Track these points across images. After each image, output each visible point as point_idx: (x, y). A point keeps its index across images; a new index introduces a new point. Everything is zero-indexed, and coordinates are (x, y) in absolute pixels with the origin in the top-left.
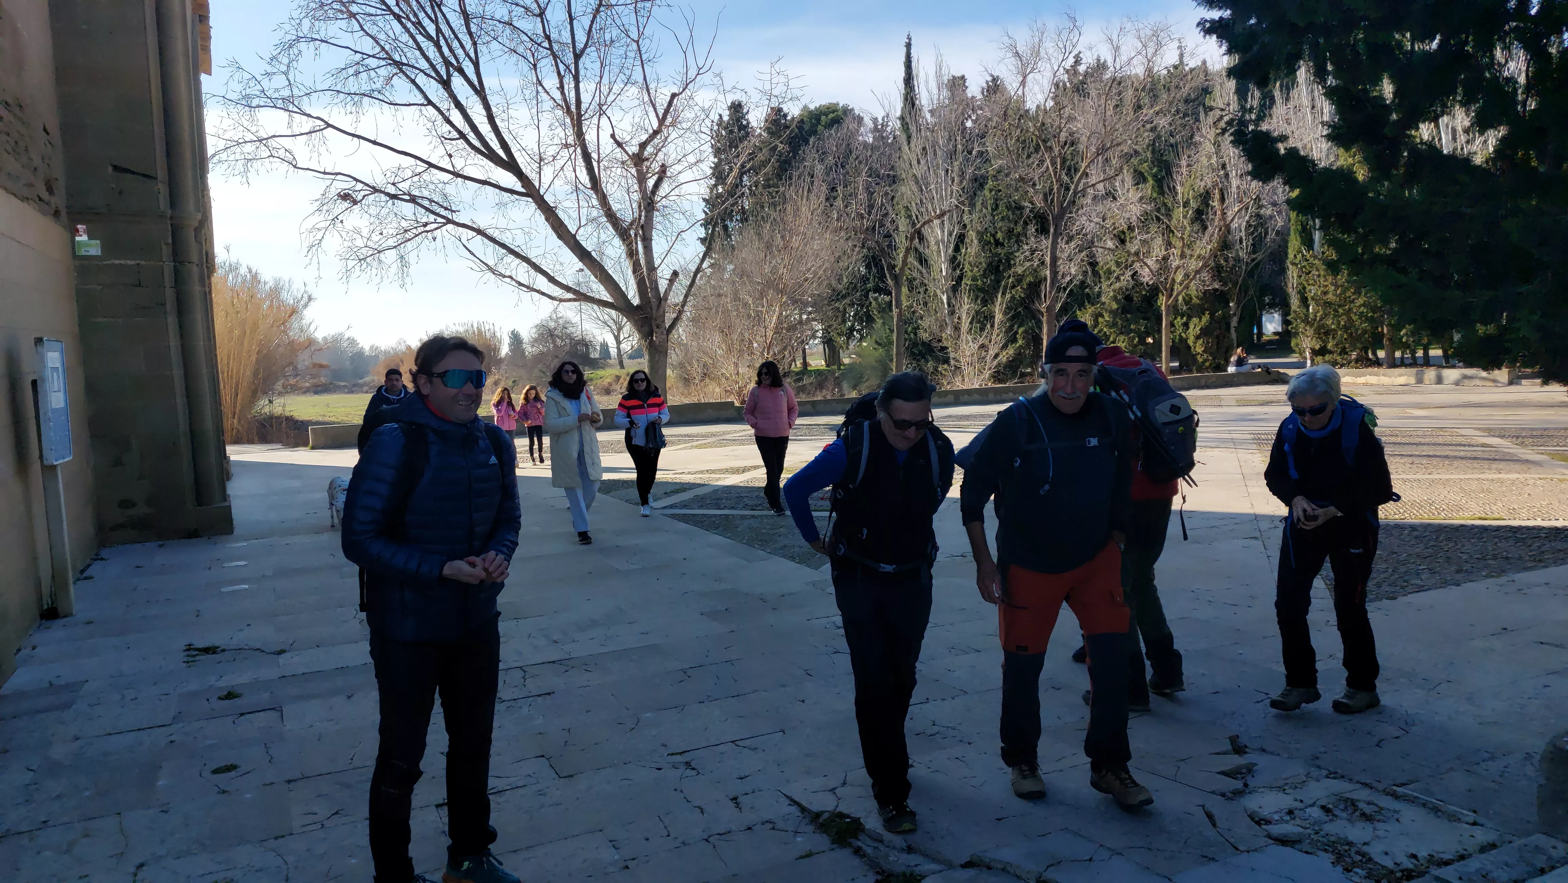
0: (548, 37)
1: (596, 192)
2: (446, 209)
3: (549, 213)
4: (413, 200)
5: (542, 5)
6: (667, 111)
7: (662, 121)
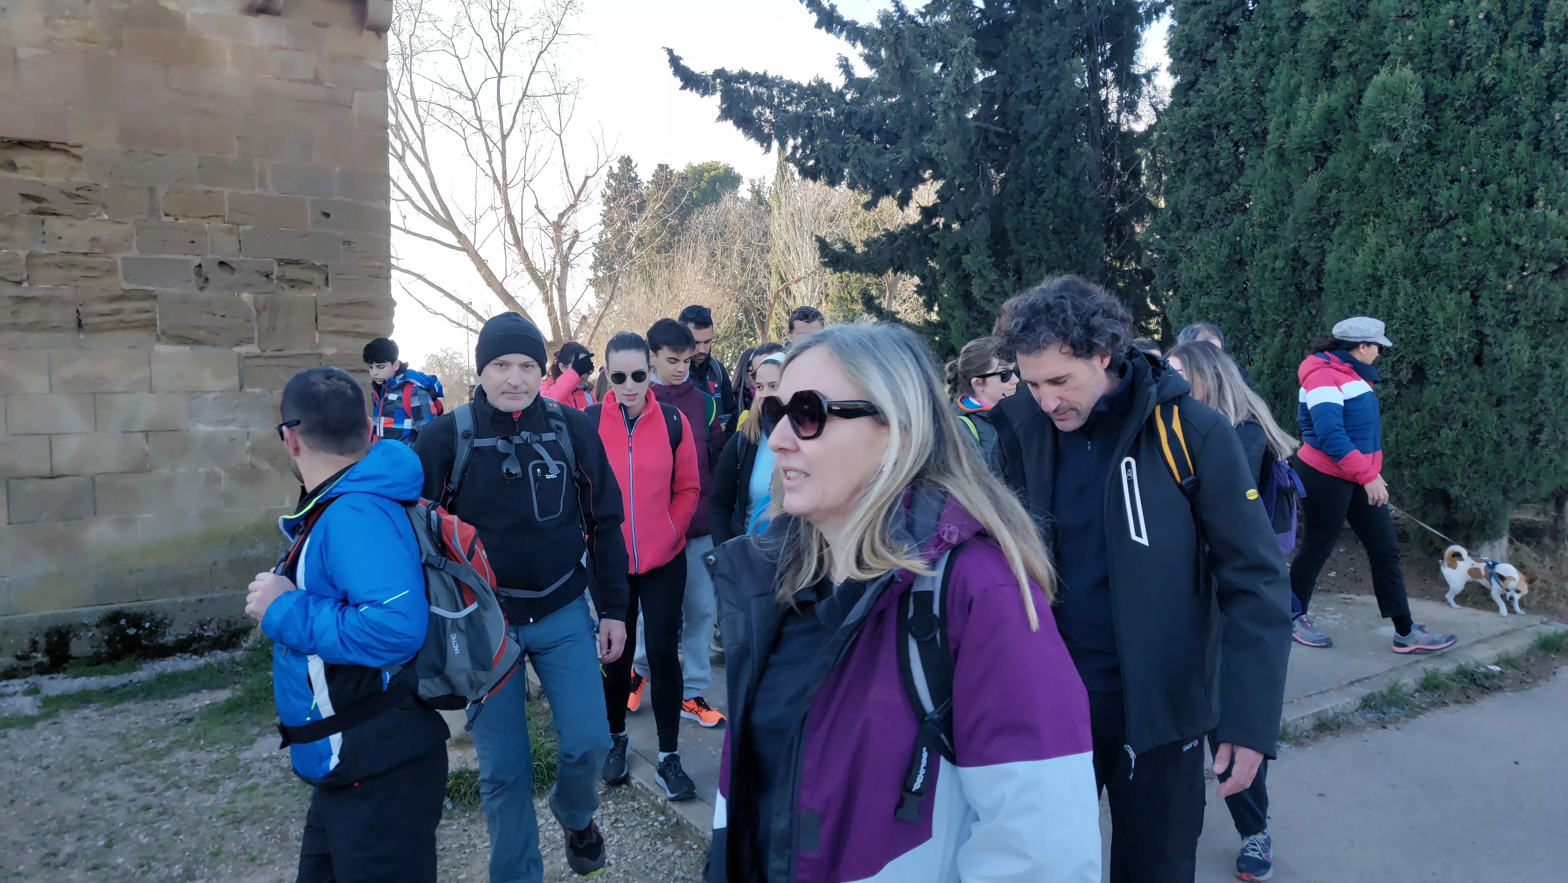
0: (479, 119)
1: (519, 249)
3: (481, 264)
5: (475, 94)
6: (581, 191)
7: (577, 197)
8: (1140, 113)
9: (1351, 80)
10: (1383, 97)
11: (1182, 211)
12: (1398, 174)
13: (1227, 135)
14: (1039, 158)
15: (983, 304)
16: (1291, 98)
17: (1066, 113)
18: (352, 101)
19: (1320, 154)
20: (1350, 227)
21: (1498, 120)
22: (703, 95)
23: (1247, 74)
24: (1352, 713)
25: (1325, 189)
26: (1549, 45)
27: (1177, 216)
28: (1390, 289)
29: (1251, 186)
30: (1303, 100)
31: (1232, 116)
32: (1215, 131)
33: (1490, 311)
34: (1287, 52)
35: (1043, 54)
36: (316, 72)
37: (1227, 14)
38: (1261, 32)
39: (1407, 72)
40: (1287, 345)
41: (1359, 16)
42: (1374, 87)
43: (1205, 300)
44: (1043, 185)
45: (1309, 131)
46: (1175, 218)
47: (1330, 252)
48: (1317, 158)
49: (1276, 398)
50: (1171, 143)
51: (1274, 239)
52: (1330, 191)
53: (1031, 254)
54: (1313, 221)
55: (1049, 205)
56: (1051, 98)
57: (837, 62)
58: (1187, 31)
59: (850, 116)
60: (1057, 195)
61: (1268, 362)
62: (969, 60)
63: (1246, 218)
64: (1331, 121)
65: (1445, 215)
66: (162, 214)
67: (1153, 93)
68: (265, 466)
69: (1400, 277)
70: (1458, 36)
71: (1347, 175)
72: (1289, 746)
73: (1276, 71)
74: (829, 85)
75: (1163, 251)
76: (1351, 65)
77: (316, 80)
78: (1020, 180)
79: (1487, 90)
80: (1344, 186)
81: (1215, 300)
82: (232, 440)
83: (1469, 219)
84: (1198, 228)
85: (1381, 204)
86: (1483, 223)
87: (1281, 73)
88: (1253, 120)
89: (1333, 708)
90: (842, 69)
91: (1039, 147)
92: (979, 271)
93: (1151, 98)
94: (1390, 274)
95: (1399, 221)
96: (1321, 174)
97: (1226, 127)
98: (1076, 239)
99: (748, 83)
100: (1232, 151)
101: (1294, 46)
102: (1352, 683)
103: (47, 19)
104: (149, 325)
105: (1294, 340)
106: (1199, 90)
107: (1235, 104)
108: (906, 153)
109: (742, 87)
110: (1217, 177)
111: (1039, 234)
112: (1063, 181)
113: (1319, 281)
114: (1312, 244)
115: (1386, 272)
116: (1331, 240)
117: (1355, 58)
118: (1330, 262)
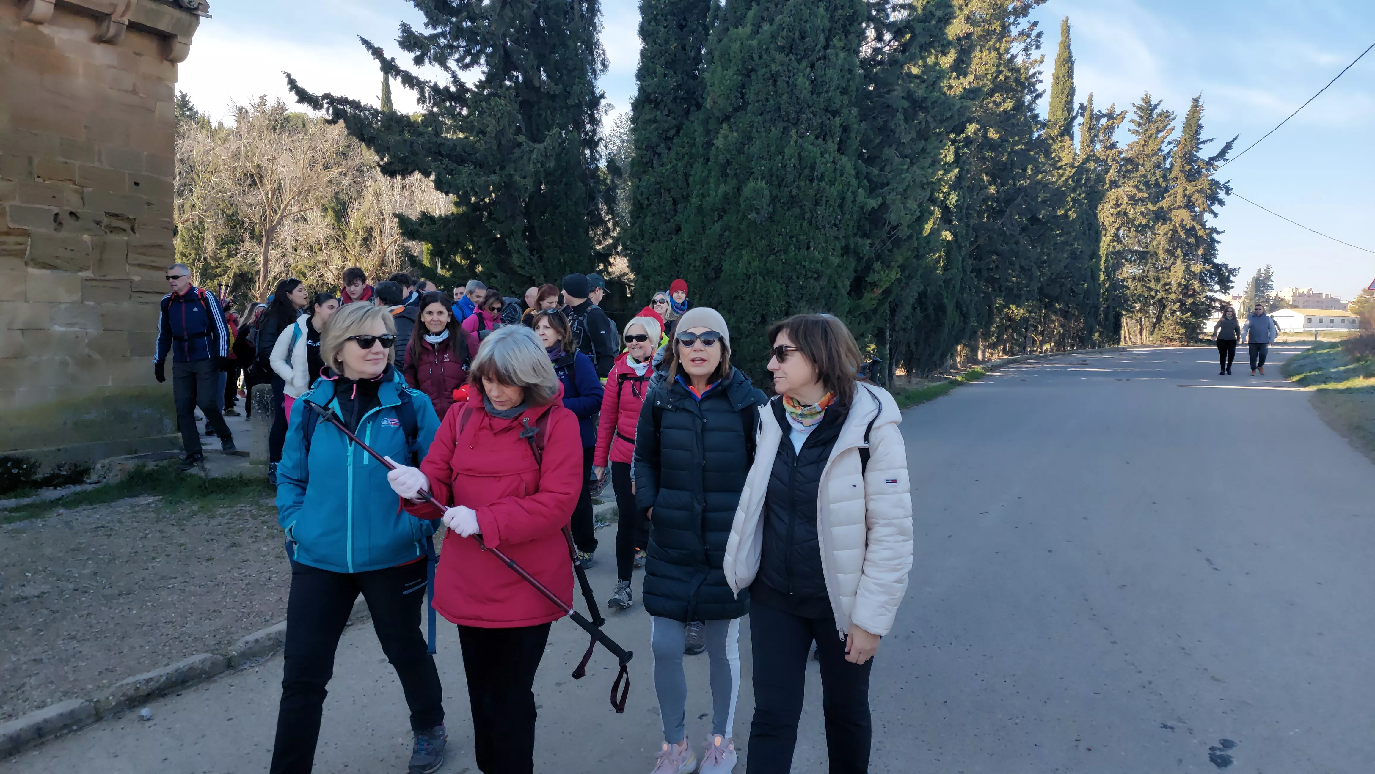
9: (735, 181)
10: (752, 193)
12: (758, 229)
15: (518, 269)
16: (705, 182)
18: (155, 108)
19: (721, 213)
20: (734, 250)
21: (797, 211)
22: (317, 109)
23: (679, 164)
25: (723, 230)
26: (816, 182)
29: (682, 222)
30: (711, 185)
31: (672, 185)
32: (663, 191)
33: (793, 293)
36: (134, 85)
37: (667, 131)
38: (687, 145)
39: (763, 184)
41: (740, 152)
42: (747, 187)
45: (716, 201)
47: (725, 261)
48: (719, 215)
51: (695, 251)
52: (725, 231)
54: (716, 245)
58: (648, 135)
64: (726, 199)
65: (776, 250)
66: (36, 176)
68: (96, 356)
70: (783, 172)
71: (734, 226)
73: (694, 166)
76: (736, 174)
77: (134, 92)
79: (792, 197)
80: (732, 231)
82: (77, 337)
83: (786, 252)
85: (750, 241)
86: (792, 254)
87: (698, 168)
88: (683, 189)
92: (518, 249)
95: (757, 250)
96: (721, 223)
99: (348, 105)
104: (20, 254)
107: (674, 179)
110: (664, 215)
114: (716, 256)
116: (725, 255)
117: (738, 171)
118: (726, 266)
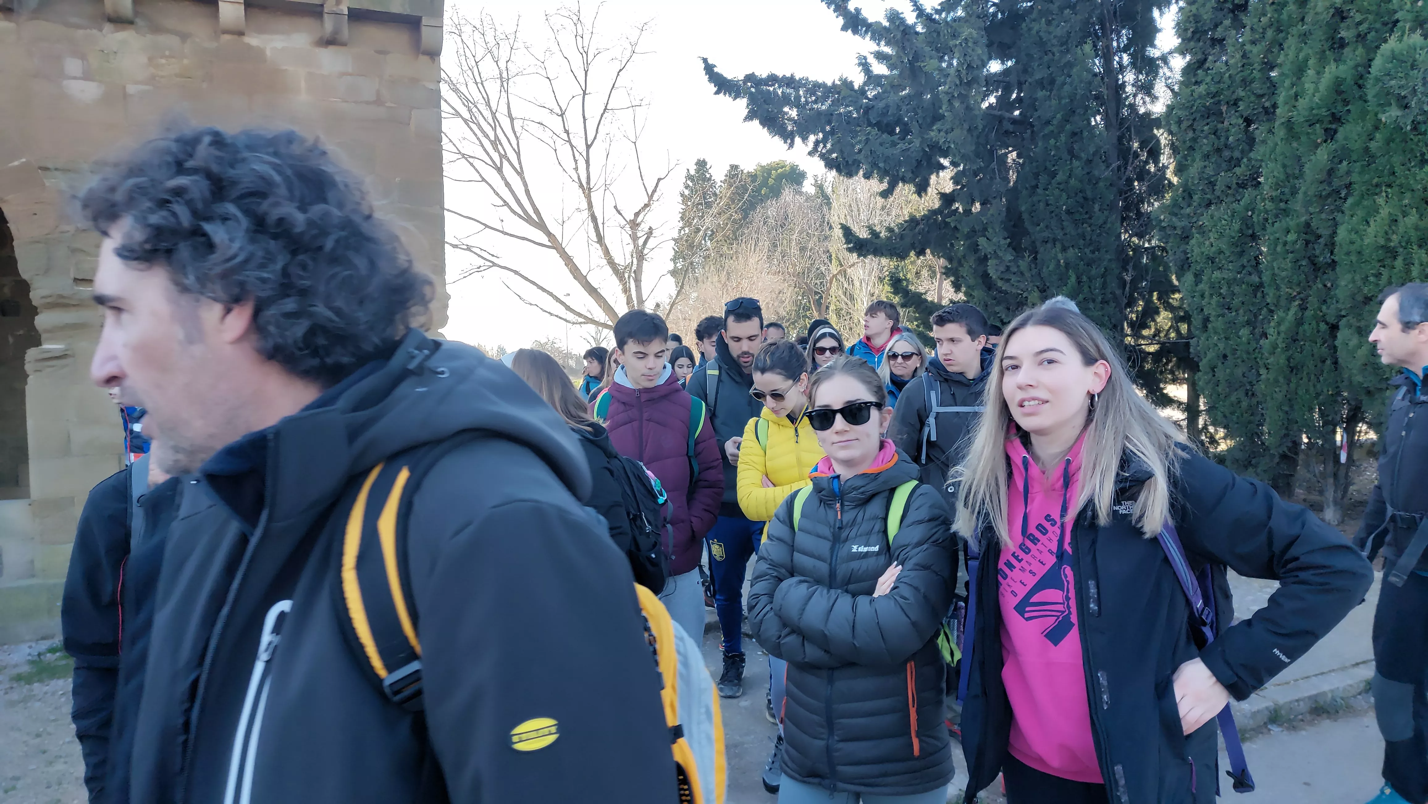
0: (567, 132)
1: (601, 246)
2: (493, 256)
3: (568, 260)
4: (469, 248)
5: (564, 110)
6: (654, 191)
7: (651, 197)
8: (1157, 95)
9: (1360, 51)
10: (1390, 65)
11: (1193, 188)
12: (1410, 142)
13: (1236, 111)
14: (1052, 141)
15: (1000, 283)
16: (1300, 70)
17: (1078, 97)
18: (410, 118)
19: (1329, 126)
20: (1362, 197)
22: (735, 99)
23: (1255, 50)
24: (1355, 697)
25: (1336, 160)
27: (1188, 193)
28: (1404, 260)
29: (1262, 161)
30: (1311, 72)
31: (1240, 92)
32: (1224, 108)
34: (1296, 26)
35: (1055, 42)
36: (378, 94)
38: (1268, 8)
39: (1416, 38)
40: (1302, 318)
42: (1383, 55)
43: (1217, 274)
44: (1056, 167)
45: (1317, 103)
46: (1186, 194)
47: (1342, 224)
48: (1326, 130)
49: (1292, 371)
50: (1179, 122)
51: (1286, 212)
52: (1341, 162)
53: (1046, 234)
54: (1324, 193)
55: (1061, 187)
56: (1064, 84)
57: (857, 61)
59: (868, 109)
60: (1070, 176)
61: (1282, 335)
62: (970, 51)
63: (1257, 192)
64: (1339, 93)
67: (1168, 74)
69: (1415, 247)
71: (1356, 146)
72: (1280, 729)
73: (1285, 46)
74: (851, 82)
75: (1175, 228)
76: (1359, 35)
77: (378, 101)
78: (1034, 164)
80: (1355, 157)
81: (1226, 275)
84: (1209, 204)
85: (1394, 173)
87: (1289, 47)
88: (1262, 96)
89: (1332, 691)
90: (861, 68)
91: (1053, 131)
92: (995, 252)
93: (1166, 79)
94: (1403, 244)
95: (1413, 190)
96: (1332, 146)
97: (1235, 104)
98: (1090, 218)
99: (777, 85)
100: (1242, 126)
101: (1303, 19)
102: (1357, 664)
103: (150, 59)
105: (1309, 313)
106: (1208, 69)
107: (1244, 80)
108: (917, 143)
109: (771, 89)
110: (1226, 154)
111: (1053, 214)
112: (1076, 163)
113: (1332, 253)
115: (1400, 243)
116: (1343, 212)
117: (1363, 28)
118: (1342, 234)
